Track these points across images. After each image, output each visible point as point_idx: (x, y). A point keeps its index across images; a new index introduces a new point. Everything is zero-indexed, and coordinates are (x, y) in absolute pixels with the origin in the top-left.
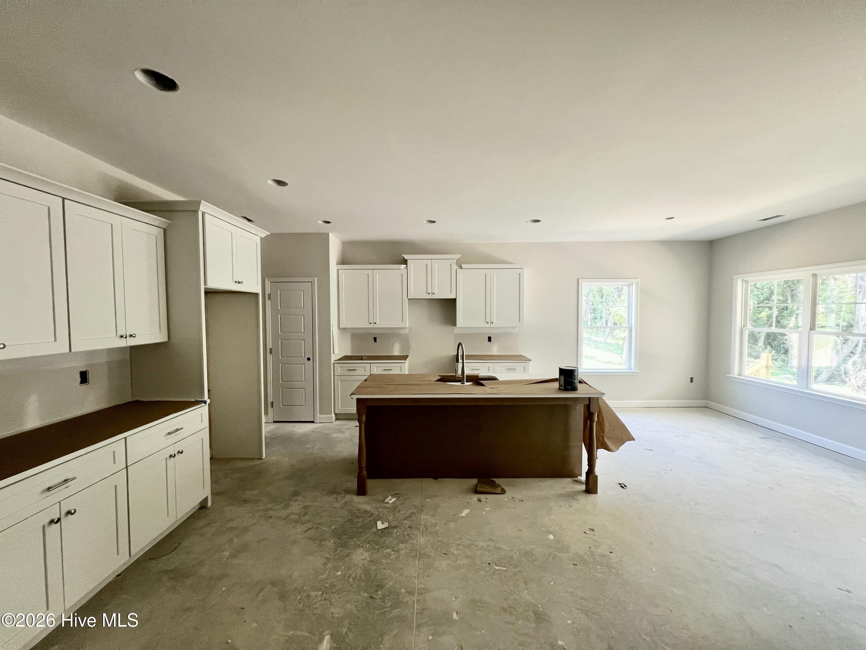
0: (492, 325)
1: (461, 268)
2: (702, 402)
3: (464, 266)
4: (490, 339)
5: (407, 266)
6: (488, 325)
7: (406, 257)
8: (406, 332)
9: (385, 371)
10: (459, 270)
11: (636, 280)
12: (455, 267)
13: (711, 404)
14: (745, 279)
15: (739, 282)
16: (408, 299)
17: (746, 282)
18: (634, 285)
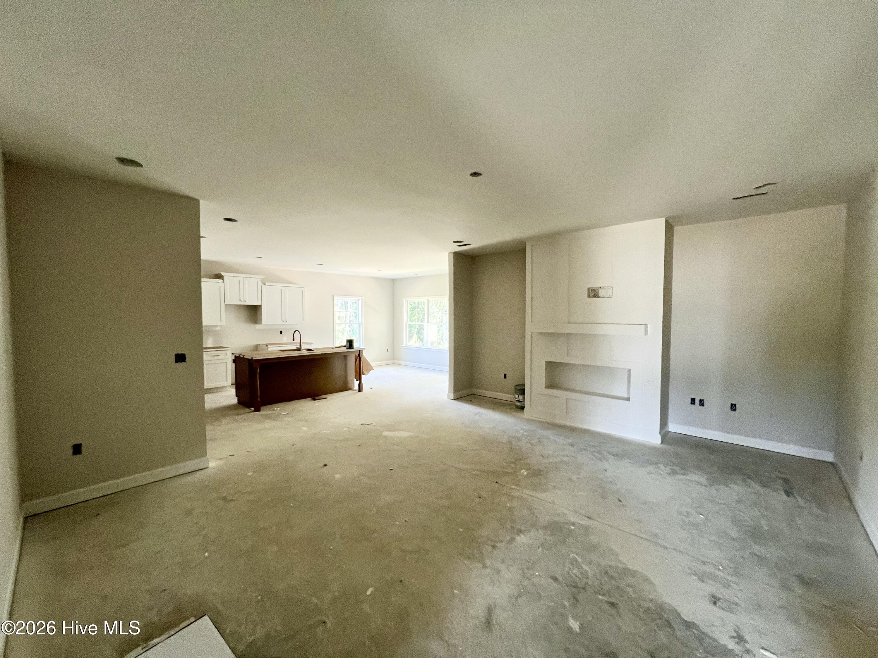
0: (286, 323)
1: (265, 284)
2: (391, 362)
3: (267, 284)
4: (281, 332)
5: (224, 280)
6: (284, 323)
7: (223, 274)
8: (218, 328)
9: (214, 357)
10: (263, 286)
11: (362, 297)
12: (260, 284)
13: (396, 361)
14: (407, 300)
15: (405, 300)
16: (226, 305)
17: (407, 301)
18: (361, 300)
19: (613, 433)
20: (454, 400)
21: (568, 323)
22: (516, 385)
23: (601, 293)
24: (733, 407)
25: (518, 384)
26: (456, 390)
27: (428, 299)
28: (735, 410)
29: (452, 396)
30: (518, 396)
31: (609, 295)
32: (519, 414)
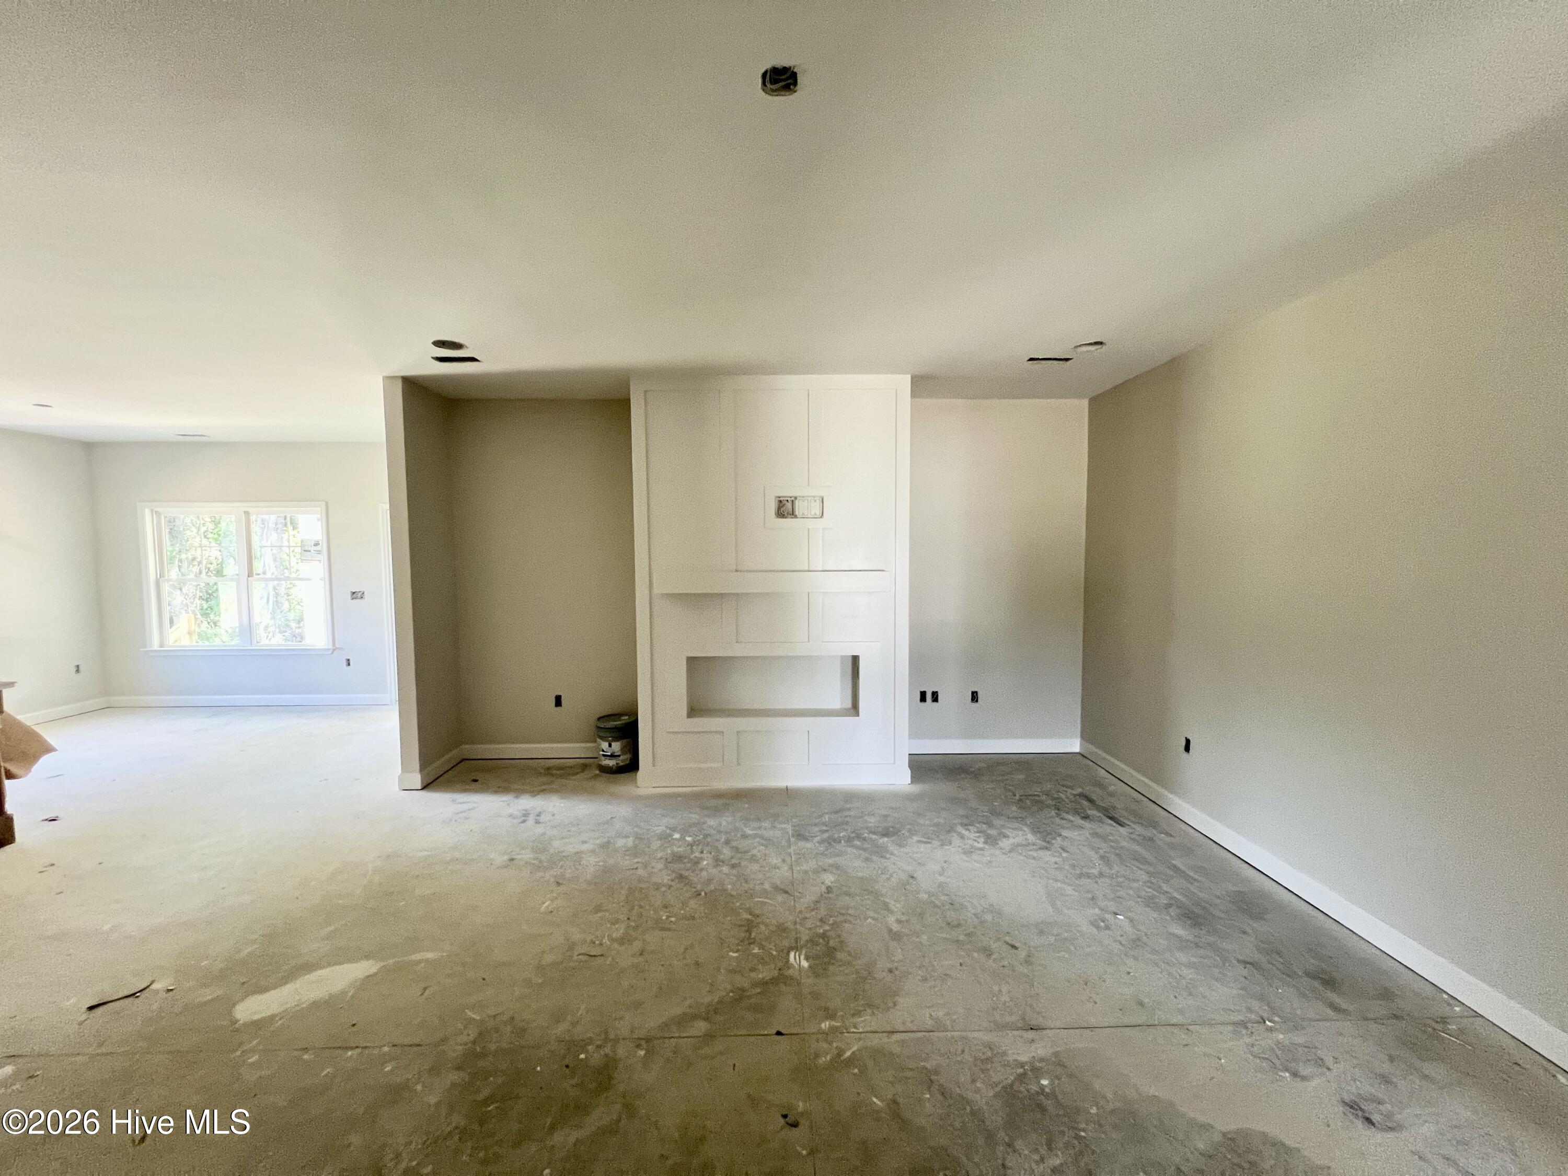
14: (157, 509)
17: (157, 513)
19: (836, 784)
20: (424, 788)
21: (737, 571)
22: (599, 719)
23: (800, 507)
24: (975, 697)
25: (601, 715)
26: (425, 762)
27: (246, 509)
28: (977, 701)
29: (416, 780)
30: (610, 745)
31: (815, 514)
32: (623, 787)
